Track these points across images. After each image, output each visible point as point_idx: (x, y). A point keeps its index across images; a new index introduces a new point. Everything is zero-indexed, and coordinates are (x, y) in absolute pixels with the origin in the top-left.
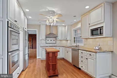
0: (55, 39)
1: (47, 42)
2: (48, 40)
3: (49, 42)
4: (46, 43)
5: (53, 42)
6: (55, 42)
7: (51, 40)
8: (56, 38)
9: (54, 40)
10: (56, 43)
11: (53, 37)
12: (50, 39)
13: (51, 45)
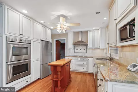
0: (85, 47)
1: (76, 51)
2: (77, 49)
3: (79, 51)
4: (75, 53)
5: (82, 51)
6: (85, 51)
7: (81, 49)
8: (87, 46)
9: (84, 49)
10: (87, 53)
11: (83, 45)
12: (79, 48)
13: (80, 55)
